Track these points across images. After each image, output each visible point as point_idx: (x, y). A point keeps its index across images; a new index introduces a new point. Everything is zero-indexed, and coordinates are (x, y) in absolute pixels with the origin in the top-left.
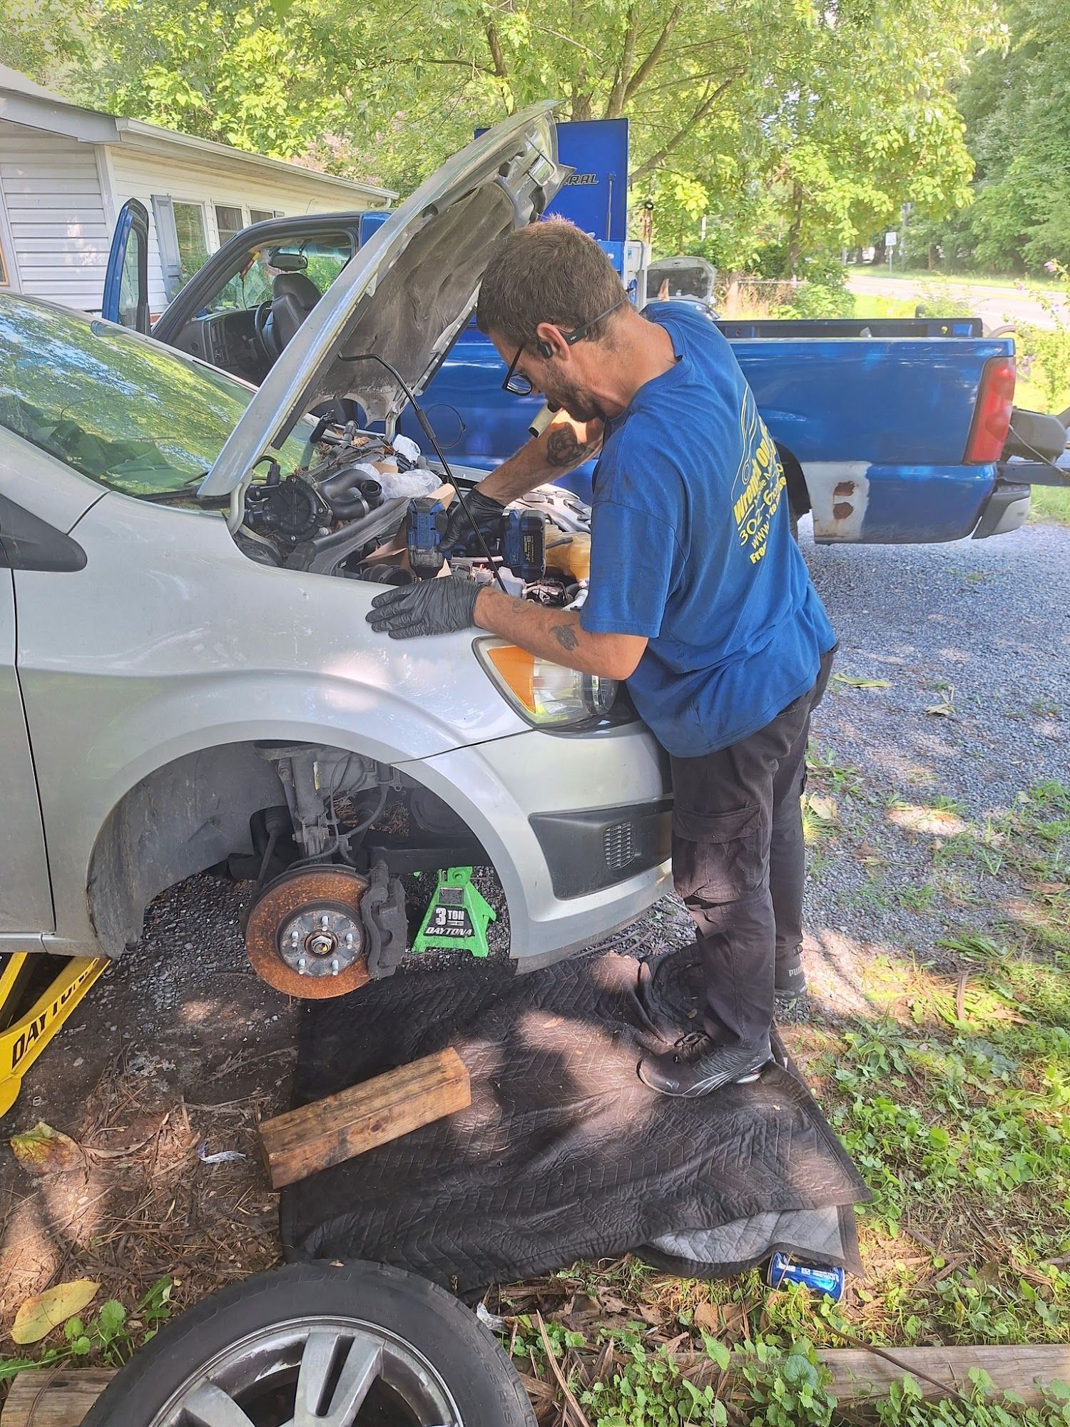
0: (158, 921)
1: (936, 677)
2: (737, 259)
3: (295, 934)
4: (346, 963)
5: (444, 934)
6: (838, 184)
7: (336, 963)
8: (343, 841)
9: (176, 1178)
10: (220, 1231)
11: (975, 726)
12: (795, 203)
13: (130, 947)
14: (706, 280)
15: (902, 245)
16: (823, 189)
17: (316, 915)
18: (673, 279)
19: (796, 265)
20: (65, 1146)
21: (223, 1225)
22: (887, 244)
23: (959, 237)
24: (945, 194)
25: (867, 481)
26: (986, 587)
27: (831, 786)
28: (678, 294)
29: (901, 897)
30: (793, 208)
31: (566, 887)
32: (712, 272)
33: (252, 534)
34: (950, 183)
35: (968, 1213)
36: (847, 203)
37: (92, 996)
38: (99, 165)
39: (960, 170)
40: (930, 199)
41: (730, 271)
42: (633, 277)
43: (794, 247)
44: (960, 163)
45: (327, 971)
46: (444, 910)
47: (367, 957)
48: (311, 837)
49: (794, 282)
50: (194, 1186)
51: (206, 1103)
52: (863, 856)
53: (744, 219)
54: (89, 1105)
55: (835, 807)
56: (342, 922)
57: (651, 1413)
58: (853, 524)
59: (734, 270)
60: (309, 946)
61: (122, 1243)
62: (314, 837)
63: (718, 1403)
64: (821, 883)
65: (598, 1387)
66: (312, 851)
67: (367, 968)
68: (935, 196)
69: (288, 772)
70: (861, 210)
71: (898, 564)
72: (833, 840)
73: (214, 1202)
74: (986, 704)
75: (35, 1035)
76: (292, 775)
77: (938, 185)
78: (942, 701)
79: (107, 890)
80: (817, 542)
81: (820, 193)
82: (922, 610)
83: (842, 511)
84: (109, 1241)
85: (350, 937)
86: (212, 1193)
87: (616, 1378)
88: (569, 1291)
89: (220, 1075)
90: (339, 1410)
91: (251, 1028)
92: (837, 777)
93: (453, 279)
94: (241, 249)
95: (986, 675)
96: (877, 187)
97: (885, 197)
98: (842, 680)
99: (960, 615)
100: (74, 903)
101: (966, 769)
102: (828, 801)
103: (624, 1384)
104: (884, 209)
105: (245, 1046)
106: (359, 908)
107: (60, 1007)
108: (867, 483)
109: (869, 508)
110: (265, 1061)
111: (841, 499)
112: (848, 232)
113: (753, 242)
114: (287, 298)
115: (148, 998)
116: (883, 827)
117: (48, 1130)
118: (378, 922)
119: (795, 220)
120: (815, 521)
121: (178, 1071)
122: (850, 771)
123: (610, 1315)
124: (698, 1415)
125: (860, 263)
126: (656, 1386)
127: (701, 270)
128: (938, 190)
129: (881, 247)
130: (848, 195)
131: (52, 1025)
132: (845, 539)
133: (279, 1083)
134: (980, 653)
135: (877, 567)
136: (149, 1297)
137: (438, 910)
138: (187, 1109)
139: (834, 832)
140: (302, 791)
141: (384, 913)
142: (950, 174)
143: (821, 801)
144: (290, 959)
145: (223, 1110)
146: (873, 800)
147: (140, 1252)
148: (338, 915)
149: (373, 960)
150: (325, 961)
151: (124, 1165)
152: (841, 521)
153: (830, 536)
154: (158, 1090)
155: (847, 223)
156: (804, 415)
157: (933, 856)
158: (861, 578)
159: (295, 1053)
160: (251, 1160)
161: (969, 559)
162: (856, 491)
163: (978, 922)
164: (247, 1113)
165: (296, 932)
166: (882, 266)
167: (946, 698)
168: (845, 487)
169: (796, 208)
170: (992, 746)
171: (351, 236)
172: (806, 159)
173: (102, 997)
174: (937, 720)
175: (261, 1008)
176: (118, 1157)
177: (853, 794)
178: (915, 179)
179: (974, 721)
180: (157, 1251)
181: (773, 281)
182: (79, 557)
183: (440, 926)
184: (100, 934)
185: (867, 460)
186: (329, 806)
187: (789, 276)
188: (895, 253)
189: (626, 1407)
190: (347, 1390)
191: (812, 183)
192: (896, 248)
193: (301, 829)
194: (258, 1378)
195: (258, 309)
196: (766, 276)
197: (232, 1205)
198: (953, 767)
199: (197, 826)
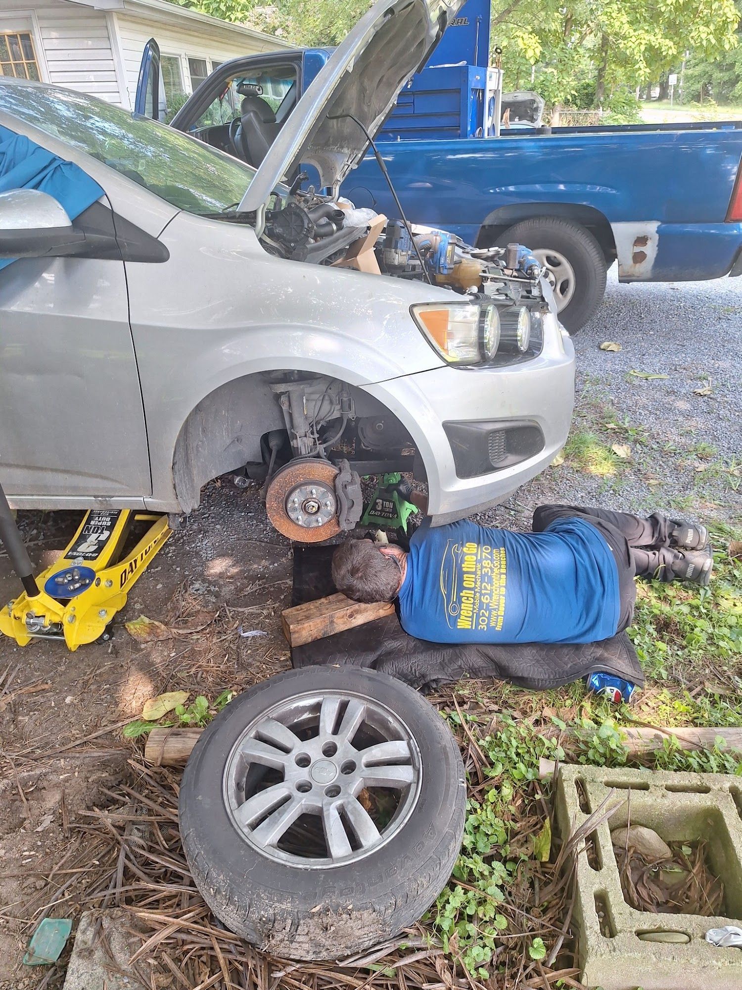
0: (197, 513)
1: (700, 372)
2: (559, 95)
3: (296, 500)
4: (326, 519)
5: (380, 516)
6: (636, 33)
7: (320, 519)
8: (321, 448)
9: (227, 644)
10: (257, 669)
11: (726, 401)
12: (603, 51)
13: (193, 510)
14: (536, 109)
15: (681, 84)
16: (625, 38)
17: (309, 488)
18: (512, 109)
19: (602, 99)
20: (158, 627)
21: (258, 666)
22: (670, 84)
23: (725, 76)
24: (717, 40)
25: (657, 235)
26: (737, 316)
27: (627, 438)
28: (517, 120)
29: (672, 503)
30: (601, 54)
31: (464, 470)
32: (541, 103)
33: (268, 240)
34: (721, 30)
35: (711, 668)
36: (643, 48)
37: (163, 553)
38: (109, 27)
39: (729, 20)
40: (704, 43)
41: (554, 104)
42: (492, 95)
43: (600, 85)
44: (729, 15)
45: (314, 524)
46: (381, 501)
47: (338, 517)
48: (303, 443)
49: (600, 112)
50: (238, 648)
51: (240, 607)
52: (647, 479)
53: (564, 65)
54: (169, 608)
55: (629, 451)
56: (324, 493)
57: (520, 751)
58: (647, 266)
59: (556, 104)
60: (304, 508)
61: (199, 675)
62: (305, 443)
63: (559, 747)
64: (619, 495)
65: (488, 738)
66: (303, 452)
67: (338, 524)
68: (708, 40)
69: (287, 403)
70: (653, 55)
71: (675, 302)
72: (627, 470)
73: (251, 656)
74: (734, 388)
75: (132, 571)
76: (290, 405)
77: (711, 33)
78: (703, 386)
79: (181, 472)
80: (620, 281)
81: (623, 42)
82: (691, 332)
83: (639, 257)
84: (191, 673)
85: (328, 503)
86: (249, 652)
87: (499, 734)
88: (466, 700)
89: (246, 593)
90: (345, 732)
91: (261, 570)
92: (630, 433)
93: (384, 79)
94: (220, 80)
95: (734, 371)
96: (665, 36)
97: (671, 44)
98: (635, 374)
99: (718, 334)
100: (165, 476)
101: (719, 427)
102: (625, 447)
103: (504, 737)
104: (670, 52)
105: (259, 579)
106: (335, 486)
107: (144, 556)
108: (657, 237)
109: (658, 255)
110: (273, 586)
111: (638, 249)
112: (643, 71)
113: (570, 82)
114: (252, 114)
115: (197, 553)
116: (661, 463)
117: (147, 620)
118: (346, 495)
119: (602, 64)
120: (619, 265)
121: (221, 591)
122: (640, 429)
123: (491, 712)
124: (547, 753)
125: (649, 99)
126: (523, 739)
127: (533, 101)
128: (711, 37)
129: (664, 87)
130: (643, 42)
131: (141, 566)
132: (640, 278)
133: (282, 597)
134: (730, 358)
135: (660, 304)
136: (219, 700)
137: (378, 501)
138: (229, 610)
139: (628, 465)
140: (296, 415)
141: (349, 488)
142: (721, 23)
143: (620, 447)
144: (293, 516)
145: (252, 611)
146: (655, 447)
147: (211, 679)
148: (322, 489)
149: (342, 519)
150: (313, 517)
151: (196, 637)
152: (638, 265)
153: (629, 276)
154: (209, 601)
155: (642, 65)
156: (616, 189)
157: (694, 479)
158: (649, 312)
159: (291, 583)
160: (270, 636)
161: (725, 299)
162: (649, 242)
163: (723, 516)
164: (265, 612)
165: (297, 498)
166: (665, 101)
167: (706, 385)
168: (642, 240)
169: (604, 54)
170: (737, 414)
171: (296, 67)
172: (613, 14)
173: (169, 553)
174: (700, 398)
175: (266, 560)
176: (191, 633)
177: (641, 443)
178: (694, 29)
179: (725, 399)
180: (221, 679)
181: (585, 111)
182: (165, 254)
183: (378, 511)
184: (179, 497)
185: (658, 220)
186: (312, 426)
187: (597, 107)
188: (676, 91)
189: (505, 748)
190: (348, 723)
191: (616, 34)
192: (676, 87)
193: (296, 438)
194: (296, 721)
195: (231, 125)
196: (580, 108)
197: (262, 657)
198: (710, 426)
199: (228, 441)
